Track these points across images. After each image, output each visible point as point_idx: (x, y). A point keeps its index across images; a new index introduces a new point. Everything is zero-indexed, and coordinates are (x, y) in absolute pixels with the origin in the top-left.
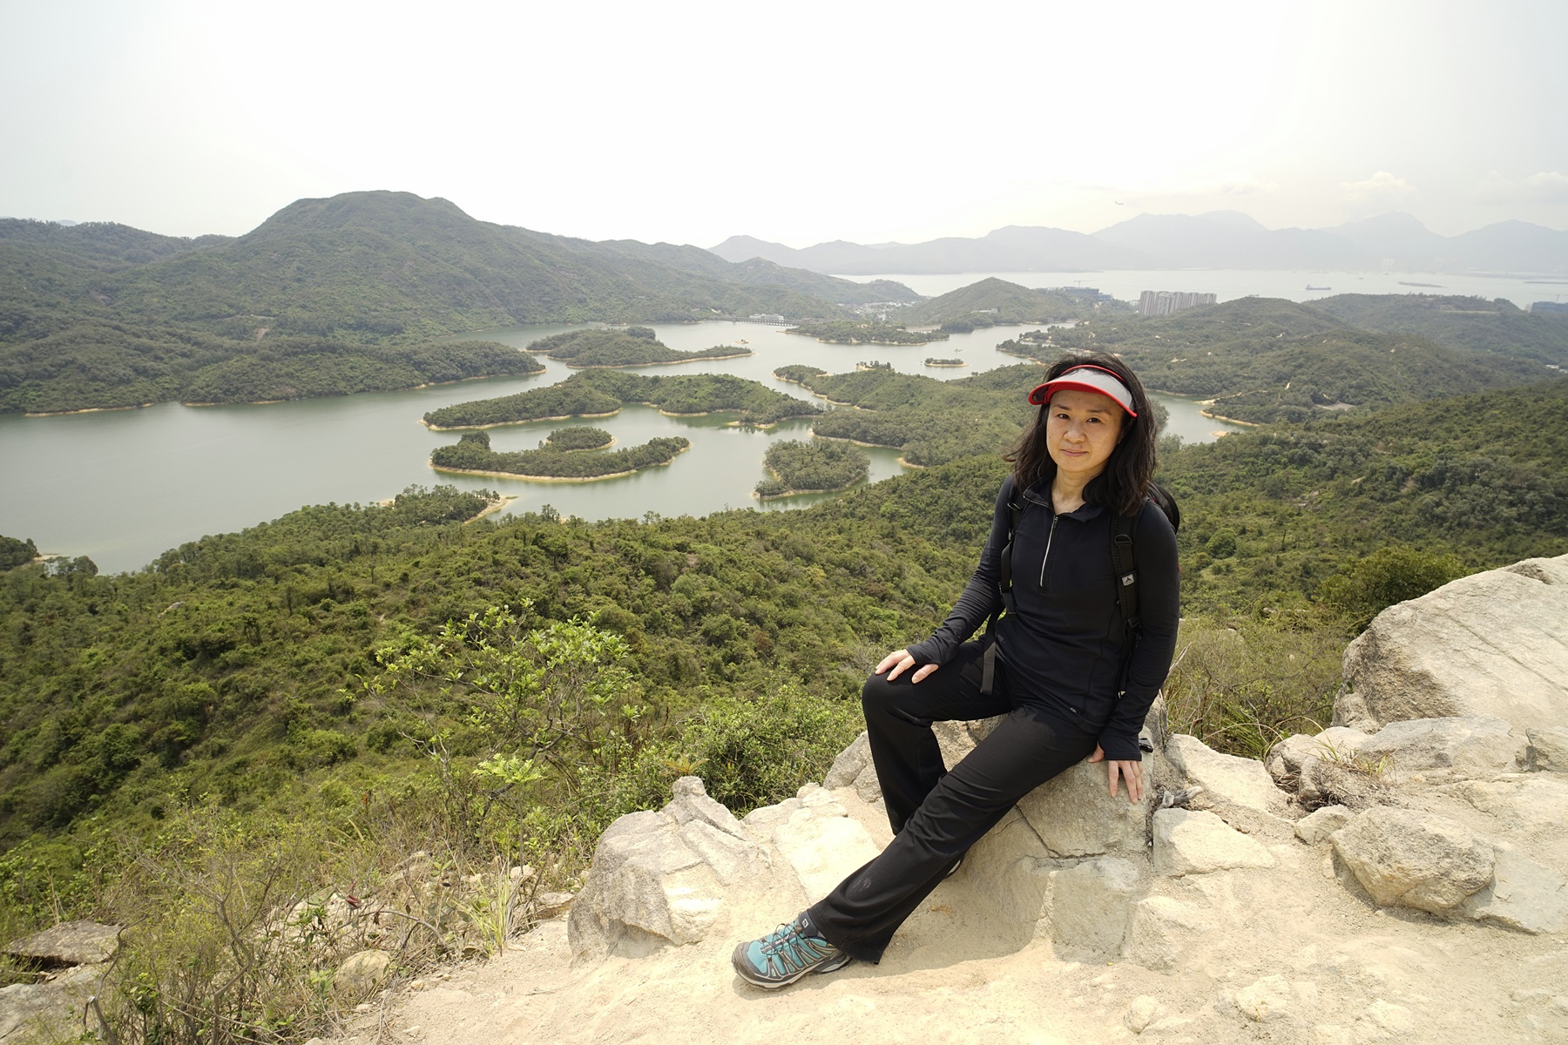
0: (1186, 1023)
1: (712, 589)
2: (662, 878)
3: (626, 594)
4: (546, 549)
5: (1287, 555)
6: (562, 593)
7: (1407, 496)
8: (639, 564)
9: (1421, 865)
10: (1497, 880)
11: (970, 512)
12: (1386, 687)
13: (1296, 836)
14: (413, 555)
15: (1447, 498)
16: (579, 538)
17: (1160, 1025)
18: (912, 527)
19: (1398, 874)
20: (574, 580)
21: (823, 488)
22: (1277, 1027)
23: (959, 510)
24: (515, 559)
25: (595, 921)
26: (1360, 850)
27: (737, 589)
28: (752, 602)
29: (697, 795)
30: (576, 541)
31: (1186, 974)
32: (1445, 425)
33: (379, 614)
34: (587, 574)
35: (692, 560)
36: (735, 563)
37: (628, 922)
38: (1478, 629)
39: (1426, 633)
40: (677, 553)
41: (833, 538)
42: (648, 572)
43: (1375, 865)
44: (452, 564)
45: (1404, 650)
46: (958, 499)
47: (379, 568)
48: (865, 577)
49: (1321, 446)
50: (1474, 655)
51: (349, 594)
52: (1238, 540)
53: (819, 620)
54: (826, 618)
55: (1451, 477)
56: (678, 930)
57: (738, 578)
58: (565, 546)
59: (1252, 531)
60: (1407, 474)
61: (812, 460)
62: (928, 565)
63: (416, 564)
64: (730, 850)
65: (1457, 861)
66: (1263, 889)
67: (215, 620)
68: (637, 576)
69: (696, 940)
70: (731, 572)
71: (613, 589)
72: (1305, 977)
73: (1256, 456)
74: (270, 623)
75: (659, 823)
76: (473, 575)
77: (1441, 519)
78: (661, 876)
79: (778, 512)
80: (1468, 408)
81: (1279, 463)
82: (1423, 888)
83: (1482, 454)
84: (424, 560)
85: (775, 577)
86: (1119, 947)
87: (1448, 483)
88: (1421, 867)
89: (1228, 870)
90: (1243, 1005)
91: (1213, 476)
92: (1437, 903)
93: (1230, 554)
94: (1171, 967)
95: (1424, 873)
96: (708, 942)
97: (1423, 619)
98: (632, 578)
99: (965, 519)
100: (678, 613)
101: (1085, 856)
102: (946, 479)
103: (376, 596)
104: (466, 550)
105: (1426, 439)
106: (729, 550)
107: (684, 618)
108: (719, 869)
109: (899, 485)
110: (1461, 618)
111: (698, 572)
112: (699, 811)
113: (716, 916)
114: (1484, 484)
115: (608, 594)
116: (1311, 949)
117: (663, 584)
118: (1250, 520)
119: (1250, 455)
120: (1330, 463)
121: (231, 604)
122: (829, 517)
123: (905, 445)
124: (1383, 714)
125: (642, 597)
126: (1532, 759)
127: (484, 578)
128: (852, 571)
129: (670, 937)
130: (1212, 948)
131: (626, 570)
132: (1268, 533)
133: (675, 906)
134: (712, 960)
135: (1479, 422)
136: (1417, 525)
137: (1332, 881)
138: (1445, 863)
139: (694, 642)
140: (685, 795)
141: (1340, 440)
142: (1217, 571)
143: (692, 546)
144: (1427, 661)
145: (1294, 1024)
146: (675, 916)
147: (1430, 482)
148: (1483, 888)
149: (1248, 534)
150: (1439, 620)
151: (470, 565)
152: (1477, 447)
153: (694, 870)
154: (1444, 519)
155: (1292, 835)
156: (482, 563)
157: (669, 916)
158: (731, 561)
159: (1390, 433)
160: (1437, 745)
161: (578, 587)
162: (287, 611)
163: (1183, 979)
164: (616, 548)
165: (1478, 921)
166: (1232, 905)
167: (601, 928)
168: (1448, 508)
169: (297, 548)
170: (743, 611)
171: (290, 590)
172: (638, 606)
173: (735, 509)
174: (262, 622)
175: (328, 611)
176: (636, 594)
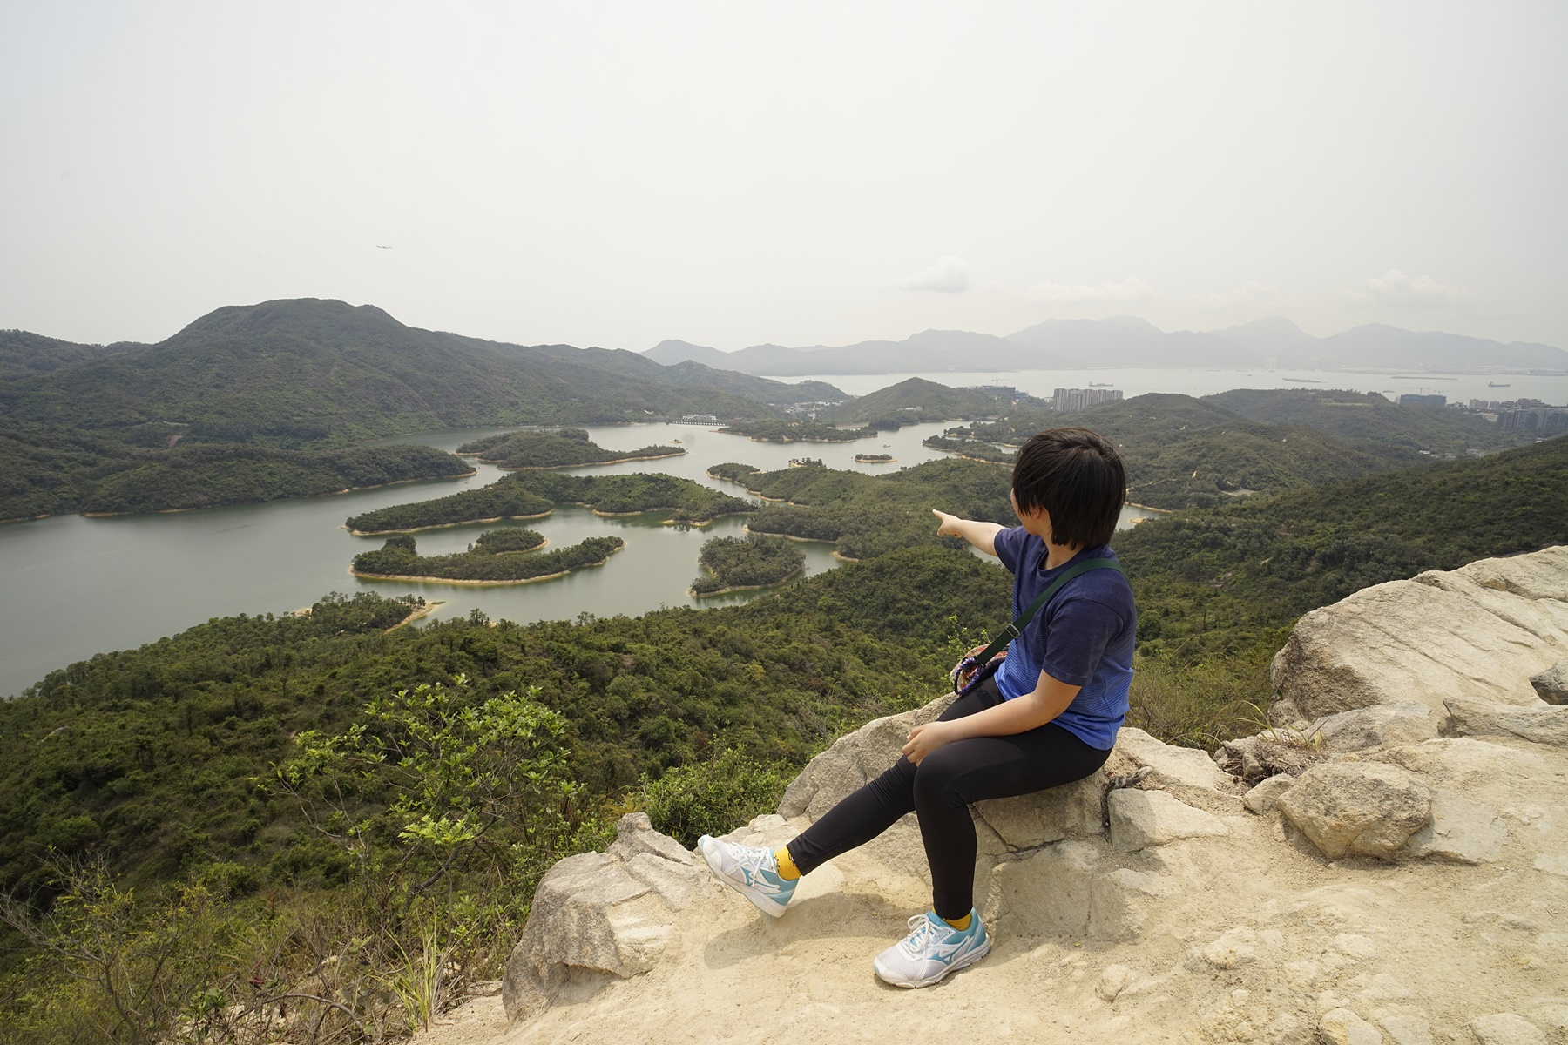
0: (1158, 984)
1: (648, 690)
2: (608, 911)
3: (559, 699)
4: (474, 654)
5: (1209, 634)
7: (1312, 574)
8: (573, 667)
9: (1364, 810)
10: (1435, 819)
11: (905, 603)
12: (1313, 686)
13: (1246, 808)
14: (331, 665)
15: (1348, 576)
16: (509, 641)
17: (1132, 989)
18: (849, 619)
19: (1345, 822)
21: (759, 584)
22: (1247, 972)
23: (895, 601)
25: (533, 975)
26: (1307, 805)
27: (675, 689)
28: (690, 702)
29: (643, 830)
30: (507, 645)
31: (1153, 940)
32: (1339, 507)
33: (290, 730)
34: (518, 679)
35: (628, 661)
36: (672, 662)
37: (570, 962)
38: (1389, 629)
39: (1343, 634)
40: (612, 654)
41: (771, 634)
42: (582, 675)
43: (1321, 818)
44: (372, 673)
45: (1325, 649)
46: (893, 590)
47: (292, 682)
48: (805, 672)
49: (1230, 529)
50: (1389, 652)
51: (257, 710)
52: (1162, 622)
53: (759, 718)
54: (768, 714)
55: (1349, 555)
56: (625, 961)
57: (676, 677)
58: (495, 650)
59: (1175, 613)
60: (1311, 553)
61: (748, 556)
62: (867, 657)
63: (333, 676)
64: (679, 876)
65: (1397, 802)
66: (1219, 857)
67: (103, 745)
68: (570, 679)
69: (646, 969)
70: (668, 672)
71: (544, 695)
72: (1269, 926)
73: (1172, 541)
74: (166, 746)
75: (603, 862)
78: (607, 908)
79: (715, 610)
80: (1357, 490)
81: (1193, 547)
82: (1369, 832)
83: (1374, 534)
84: (342, 671)
85: (714, 675)
86: (1085, 927)
87: (1347, 561)
88: (1365, 812)
89: (1184, 839)
90: (1212, 957)
91: (1134, 561)
92: (1384, 846)
93: (1156, 636)
94: (1138, 936)
95: (1369, 817)
96: (659, 970)
97: (1339, 622)
98: (566, 682)
99: (901, 610)
100: (614, 716)
101: (1044, 845)
102: (880, 571)
103: (287, 711)
104: (388, 659)
105: (1323, 521)
106: (666, 649)
107: (621, 722)
108: (669, 896)
109: (835, 578)
110: (1373, 621)
111: (634, 673)
112: (645, 845)
113: (667, 942)
114: (1379, 561)
116: (1273, 902)
117: (598, 686)
118: (1172, 602)
119: (1166, 541)
120: (1239, 545)
121: (122, 727)
122: (766, 613)
123: (840, 539)
124: (1313, 713)
125: (576, 701)
126: (1454, 726)
128: (791, 666)
129: (617, 971)
130: (1176, 912)
131: (558, 673)
132: (1190, 614)
133: (622, 936)
134: (664, 986)
135: (1367, 503)
137: (1283, 844)
138: (1386, 806)
139: (630, 747)
140: (630, 832)
141: (1246, 523)
142: (1146, 653)
143: (628, 646)
144: (1347, 658)
145: (1264, 966)
146: (623, 946)
147: (1331, 561)
148: (1422, 826)
149: (1171, 616)
150: (1353, 622)
151: (392, 674)
152: (1369, 527)
153: (642, 899)
155: (1242, 808)
156: (405, 672)
157: (616, 949)
158: (668, 660)
159: (1291, 516)
160: (1366, 726)
162: (186, 731)
163: (1151, 945)
164: (549, 651)
165: (1423, 859)
166: (1192, 870)
167: (541, 982)
168: (1349, 584)
169: (202, 663)
170: (681, 712)
171: (190, 708)
172: (572, 711)
173: (671, 608)
174: (157, 745)
175: (233, 729)
176: (569, 697)
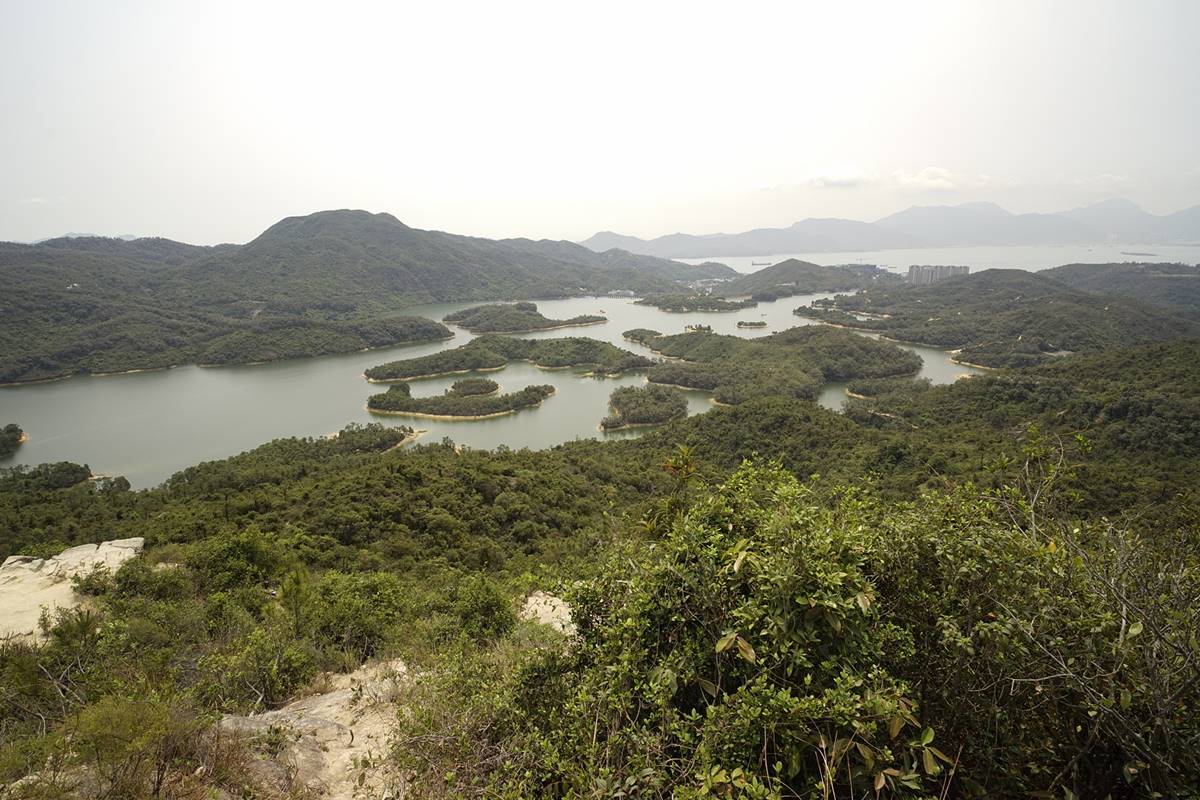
1: (523, 503)
3: (459, 507)
4: (405, 475)
6: (412, 506)
7: (1099, 425)
8: (472, 485)
11: (751, 441)
14: (317, 480)
15: (1130, 427)
20: (422, 497)
21: (651, 422)
24: (381, 484)
27: (544, 503)
28: (553, 512)
30: (430, 470)
32: (1132, 369)
33: (286, 521)
34: (432, 493)
35: (513, 482)
36: (546, 483)
40: (502, 477)
42: (478, 491)
44: (339, 486)
46: (743, 431)
49: (1034, 386)
51: (268, 507)
52: (949, 461)
55: (1133, 410)
57: (546, 494)
58: (420, 473)
59: (960, 455)
60: (1098, 409)
61: (644, 401)
63: (316, 487)
67: (180, 525)
68: (469, 494)
70: (542, 491)
71: (449, 503)
73: (984, 395)
76: (351, 494)
77: (1125, 443)
79: (615, 441)
80: (1149, 355)
81: (1002, 400)
83: (1159, 392)
84: (321, 484)
85: (576, 493)
87: (1130, 415)
91: (951, 410)
98: (467, 495)
99: (748, 446)
100: (496, 519)
102: (735, 416)
103: (285, 509)
105: (1116, 380)
106: (545, 474)
107: (501, 523)
111: (516, 490)
114: (1158, 415)
115: (445, 507)
117: (489, 499)
119: (980, 394)
120: (1041, 400)
121: (194, 514)
123: (716, 389)
125: (470, 509)
127: (358, 496)
135: (1158, 366)
136: (1107, 447)
139: (506, 541)
141: (1048, 382)
143: (516, 471)
147: (1116, 414)
149: (957, 457)
152: (1156, 386)
154: (1128, 443)
156: (358, 486)
158: (543, 482)
159: (1088, 376)
161: (424, 502)
164: (458, 474)
168: (1130, 434)
170: (545, 518)
172: (467, 515)
175: (252, 519)
176: (466, 506)
